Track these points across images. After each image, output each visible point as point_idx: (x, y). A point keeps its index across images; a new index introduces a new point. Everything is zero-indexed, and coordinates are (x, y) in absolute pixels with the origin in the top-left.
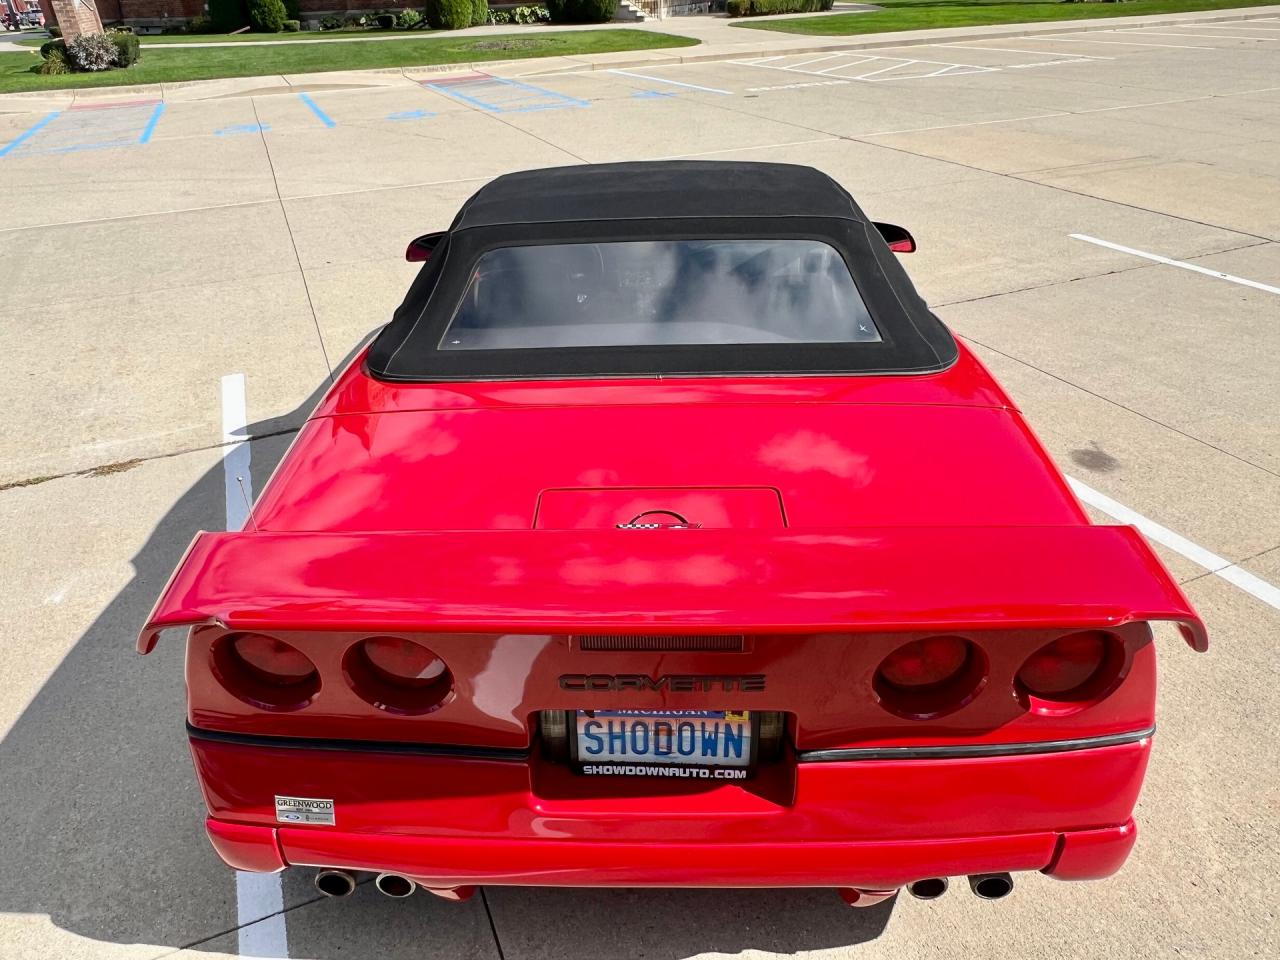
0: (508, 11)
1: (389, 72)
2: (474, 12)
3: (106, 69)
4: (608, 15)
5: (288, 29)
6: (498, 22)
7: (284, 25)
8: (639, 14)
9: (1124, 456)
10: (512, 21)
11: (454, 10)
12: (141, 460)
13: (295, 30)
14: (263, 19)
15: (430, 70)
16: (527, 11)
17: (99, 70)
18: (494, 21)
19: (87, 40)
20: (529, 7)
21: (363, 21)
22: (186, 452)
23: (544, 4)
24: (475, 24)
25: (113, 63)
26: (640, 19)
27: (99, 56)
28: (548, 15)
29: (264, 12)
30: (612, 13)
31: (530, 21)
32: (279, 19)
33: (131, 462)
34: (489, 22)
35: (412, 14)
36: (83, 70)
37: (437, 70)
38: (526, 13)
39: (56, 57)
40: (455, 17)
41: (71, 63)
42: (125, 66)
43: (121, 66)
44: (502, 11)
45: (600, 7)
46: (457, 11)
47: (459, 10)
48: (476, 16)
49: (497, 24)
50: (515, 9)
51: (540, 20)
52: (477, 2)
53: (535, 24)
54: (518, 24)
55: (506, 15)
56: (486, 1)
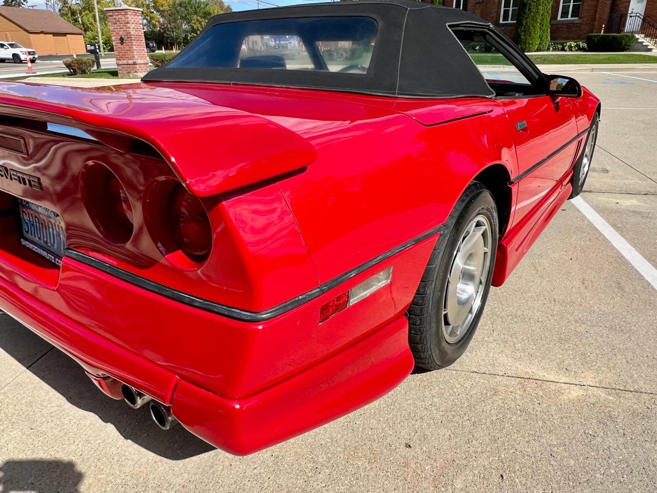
0: (562, 44)
2: (540, 43)
4: (627, 47)
6: (554, 50)
8: (649, 47)
10: (563, 49)
11: (527, 42)
15: (491, 67)
16: (573, 44)
18: (551, 49)
20: (575, 42)
21: (477, 48)
23: (585, 41)
24: (538, 50)
26: (650, 50)
28: (586, 47)
30: (629, 46)
31: (574, 49)
34: (548, 50)
37: (496, 67)
40: (527, 45)
44: (557, 44)
45: (621, 43)
46: (529, 43)
47: (531, 42)
48: (541, 46)
49: (552, 51)
50: (566, 43)
51: (580, 49)
52: (543, 38)
53: (576, 50)
54: (566, 51)
55: (560, 47)
56: (549, 38)
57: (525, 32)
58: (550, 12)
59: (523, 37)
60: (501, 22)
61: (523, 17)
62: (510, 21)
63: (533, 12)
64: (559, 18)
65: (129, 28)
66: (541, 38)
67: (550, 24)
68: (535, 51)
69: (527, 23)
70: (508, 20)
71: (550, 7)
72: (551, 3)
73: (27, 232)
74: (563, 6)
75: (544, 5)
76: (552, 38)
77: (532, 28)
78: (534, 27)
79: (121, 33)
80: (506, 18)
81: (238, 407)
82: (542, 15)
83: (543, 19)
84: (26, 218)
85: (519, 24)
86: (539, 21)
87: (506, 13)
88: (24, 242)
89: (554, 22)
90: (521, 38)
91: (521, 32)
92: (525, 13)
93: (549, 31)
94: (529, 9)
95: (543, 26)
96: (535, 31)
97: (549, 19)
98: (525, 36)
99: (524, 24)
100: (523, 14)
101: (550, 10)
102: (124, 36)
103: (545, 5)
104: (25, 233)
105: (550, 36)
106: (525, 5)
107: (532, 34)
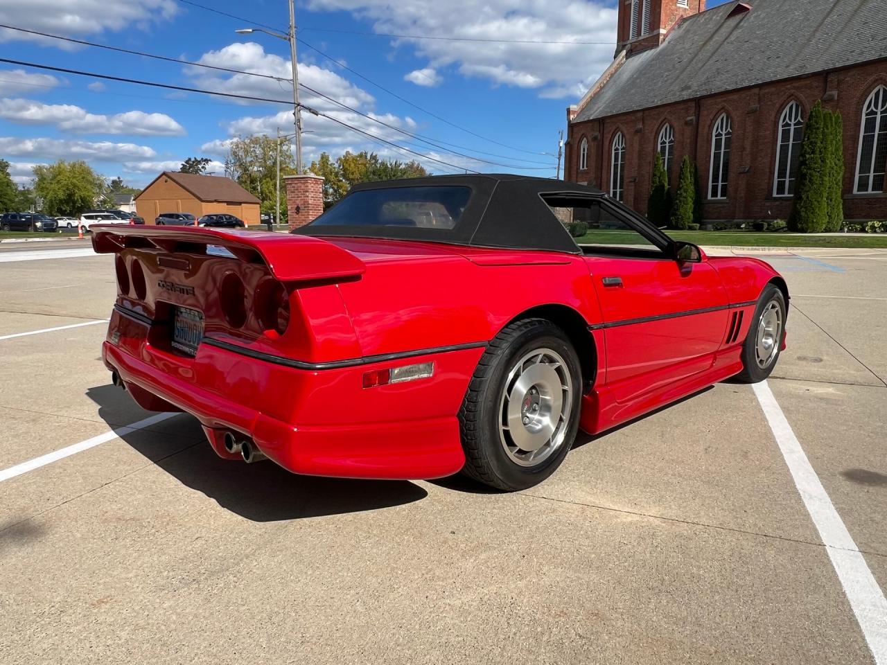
0: (861, 224)
1: (721, 248)
2: (828, 222)
5: (691, 228)
6: (849, 231)
7: (689, 226)
10: (863, 230)
11: (810, 220)
13: (696, 229)
14: (676, 222)
15: (752, 250)
16: (877, 224)
18: (846, 229)
20: (880, 222)
21: (743, 226)
24: (827, 230)
29: (678, 218)
31: (878, 230)
32: (687, 223)
34: (842, 230)
35: (781, 223)
37: (758, 250)
38: (876, 225)
40: (810, 225)
44: (855, 223)
46: (813, 221)
47: (815, 221)
48: (830, 226)
49: (847, 232)
50: (867, 222)
52: (833, 216)
53: (882, 232)
54: (867, 232)
55: (858, 227)
56: (842, 216)
57: (806, 208)
58: (840, 184)
59: (803, 214)
60: (775, 195)
61: (803, 189)
62: (786, 195)
63: (816, 184)
64: (855, 191)
65: (308, 197)
66: (829, 216)
67: (842, 198)
68: (822, 232)
69: (808, 198)
70: (784, 194)
71: (840, 177)
72: (842, 174)
73: (177, 336)
74: (860, 177)
75: (831, 175)
76: (846, 216)
77: (816, 203)
78: (818, 202)
79: (298, 202)
80: (780, 191)
81: (296, 430)
82: (829, 188)
83: (832, 192)
84: (179, 325)
85: (798, 197)
86: (825, 195)
87: (781, 184)
88: (174, 344)
89: (846, 196)
90: (801, 216)
91: (801, 208)
92: (804, 185)
93: (841, 207)
94: (811, 180)
95: (831, 200)
96: (819, 207)
97: (839, 192)
98: (806, 213)
99: (805, 199)
100: (802, 186)
101: (841, 181)
102: (301, 204)
103: (833, 176)
104: (176, 338)
105: (843, 214)
106: (804, 176)
107: (817, 210)
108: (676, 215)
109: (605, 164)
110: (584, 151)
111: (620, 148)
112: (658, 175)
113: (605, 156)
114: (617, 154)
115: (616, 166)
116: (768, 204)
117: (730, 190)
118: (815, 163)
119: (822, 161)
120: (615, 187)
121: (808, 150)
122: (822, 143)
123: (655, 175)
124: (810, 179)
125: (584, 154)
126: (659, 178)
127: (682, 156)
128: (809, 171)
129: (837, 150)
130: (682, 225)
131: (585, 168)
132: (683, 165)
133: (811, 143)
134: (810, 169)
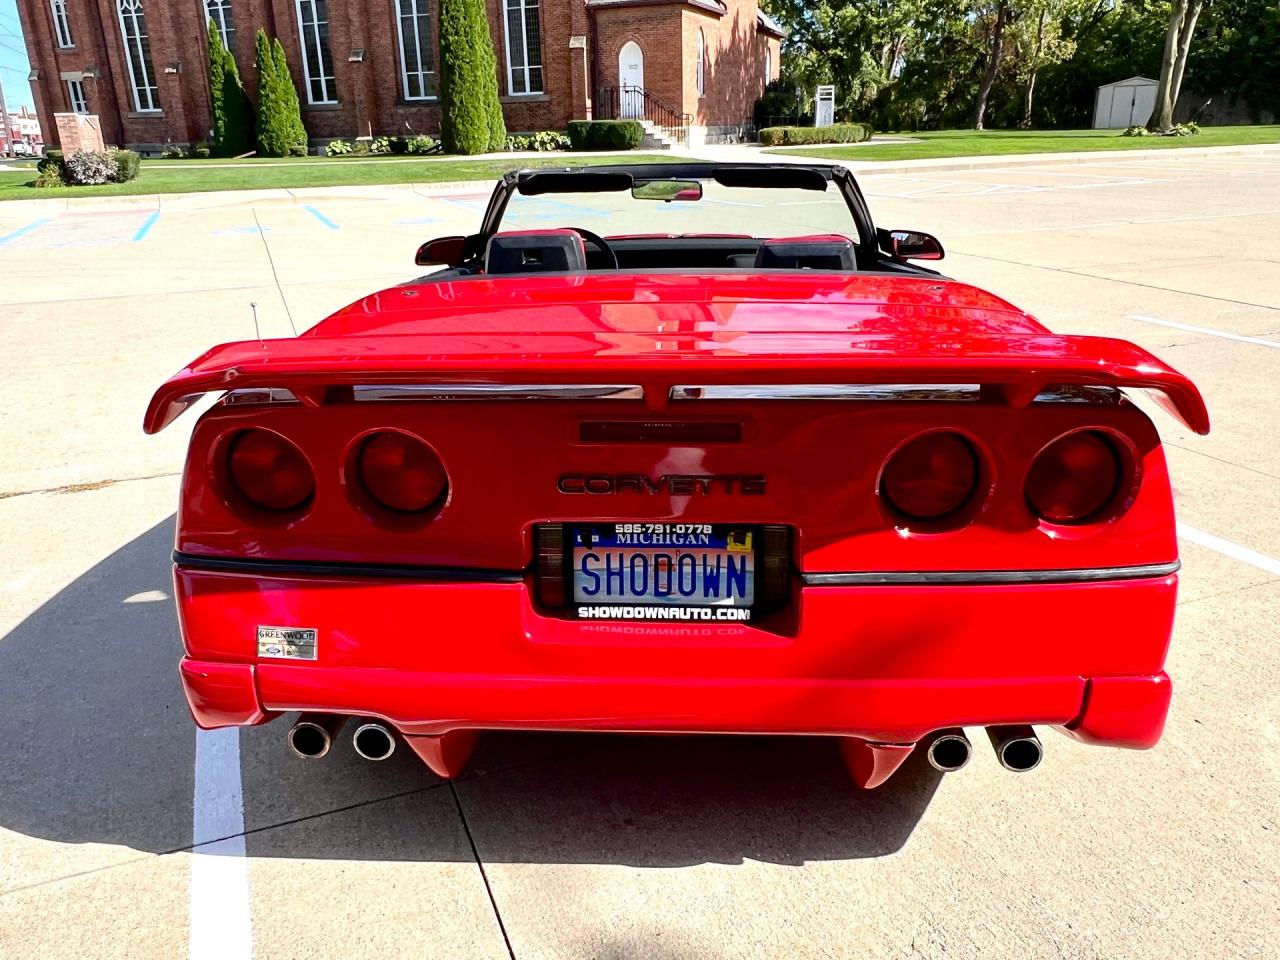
0: (528, 139)
1: (399, 188)
2: (491, 138)
3: (103, 183)
4: (633, 143)
5: (293, 154)
6: (517, 149)
7: (291, 150)
9: (1186, 487)
10: (531, 148)
11: (470, 135)
12: (115, 481)
13: (301, 156)
14: (270, 144)
15: (442, 187)
16: (547, 138)
17: (95, 184)
18: (512, 148)
19: (86, 155)
20: (549, 135)
21: (373, 147)
22: (163, 475)
23: (565, 132)
24: (491, 150)
25: (111, 178)
26: (667, 147)
27: (97, 171)
28: (569, 143)
29: (271, 137)
31: (548, 146)
32: (286, 145)
33: (104, 482)
34: (507, 149)
35: (427, 141)
36: (79, 183)
37: (450, 187)
38: (546, 141)
39: (53, 170)
40: (471, 142)
41: (68, 176)
42: (123, 182)
43: (119, 182)
44: (520, 138)
45: (624, 135)
46: (474, 137)
47: (476, 136)
48: (494, 143)
49: (513, 150)
50: (535, 136)
51: (560, 147)
52: (495, 129)
53: (554, 149)
54: (537, 150)
55: (525, 142)
56: (504, 128)
57: (462, 117)
58: (495, 81)
59: (460, 127)
60: (408, 98)
61: (453, 89)
62: (422, 97)
63: (468, 81)
64: (511, 92)
66: (491, 129)
67: (500, 103)
69: (461, 102)
70: (420, 95)
71: (493, 71)
72: (494, 66)
74: (513, 71)
75: (483, 68)
76: (511, 129)
77: (472, 109)
78: (475, 108)
80: (414, 91)
82: (484, 87)
83: (487, 94)
85: (446, 102)
86: (482, 98)
87: (413, 81)
89: (505, 99)
90: (458, 129)
91: (456, 119)
93: (501, 114)
94: (461, 76)
95: (489, 106)
96: (479, 116)
97: (496, 93)
98: (463, 124)
99: (458, 104)
100: (450, 84)
101: (495, 77)
103: (486, 69)
105: (505, 124)
106: (451, 69)
107: (476, 121)
108: (267, 131)
109: (110, 37)
110: (58, 10)
111: (132, 8)
112: (220, 61)
113: (107, 23)
114: (128, 22)
115: (132, 43)
116: (401, 111)
117: (341, 88)
118: (462, 50)
119: (471, 47)
120: (139, 81)
121: (451, 30)
122: (465, 19)
123: (214, 62)
124: (460, 74)
125: (60, 17)
126: (223, 68)
127: (252, 30)
128: (457, 63)
129: (483, 30)
130: (280, 148)
131: (70, 45)
132: (260, 45)
133: (452, 17)
134: (457, 58)
